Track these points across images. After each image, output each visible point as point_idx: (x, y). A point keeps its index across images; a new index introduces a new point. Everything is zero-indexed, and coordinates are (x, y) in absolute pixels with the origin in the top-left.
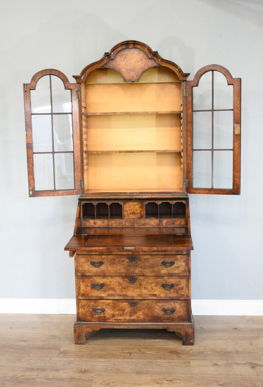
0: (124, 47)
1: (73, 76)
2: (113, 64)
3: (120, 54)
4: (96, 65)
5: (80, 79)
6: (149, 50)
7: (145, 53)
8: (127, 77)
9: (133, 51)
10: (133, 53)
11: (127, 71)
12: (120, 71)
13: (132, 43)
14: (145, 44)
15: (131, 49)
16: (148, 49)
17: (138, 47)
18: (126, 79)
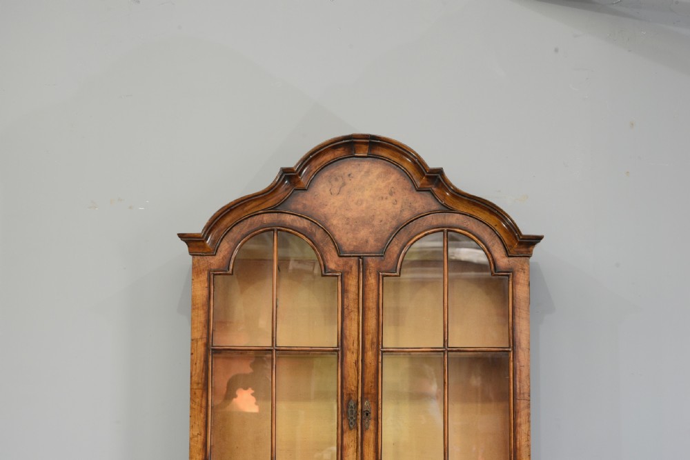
0: (339, 153)
1: (181, 236)
2: (304, 202)
3: (326, 173)
4: (254, 204)
5: (201, 244)
6: (419, 164)
7: (405, 173)
8: (348, 243)
9: (366, 165)
10: (368, 172)
11: (347, 224)
12: (328, 224)
13: (366, 143)
14: (407, 147)
15: (361, 161)
16: (415, 163)
17: (385, 153)
18: (345, 248)
